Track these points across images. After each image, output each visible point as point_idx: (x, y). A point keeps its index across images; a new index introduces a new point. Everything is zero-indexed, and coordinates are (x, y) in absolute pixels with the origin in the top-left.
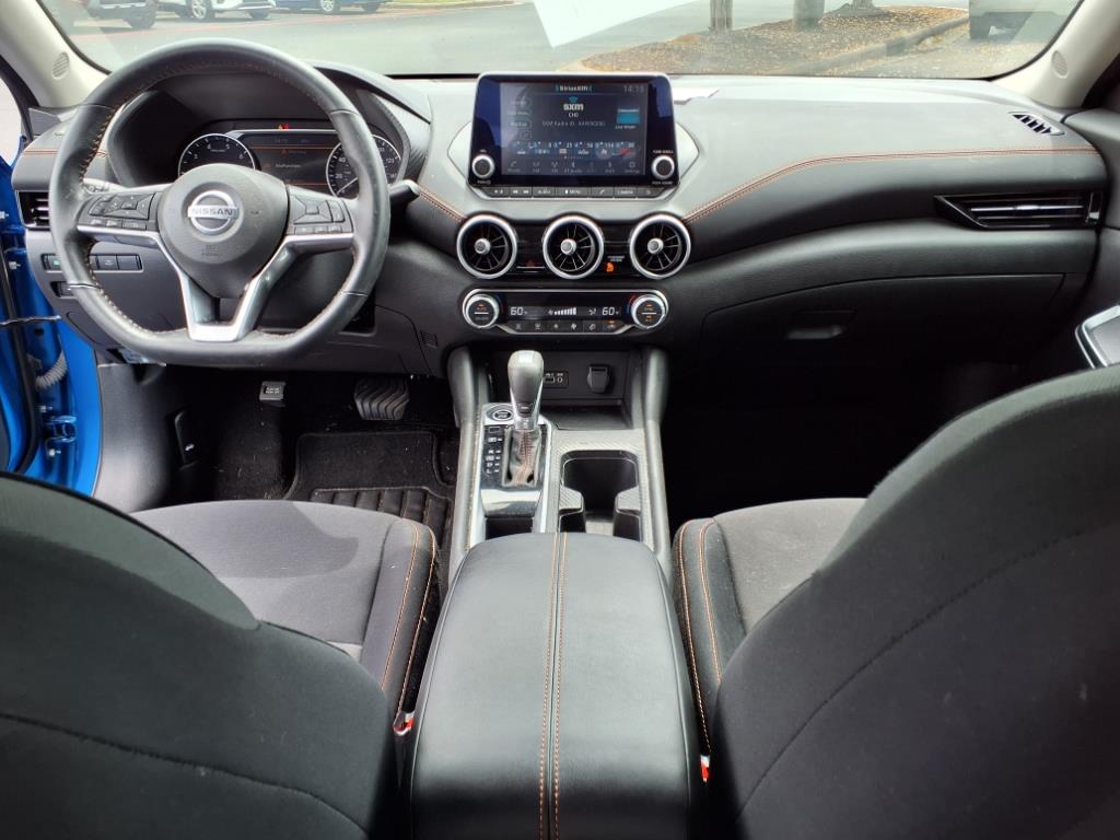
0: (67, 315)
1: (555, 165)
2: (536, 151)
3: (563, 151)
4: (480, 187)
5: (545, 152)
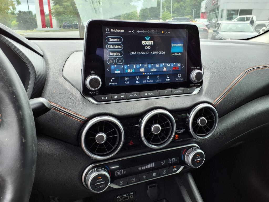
1: (138, 78)
2: (126, 71)
3: (142, 70)
4: (92, 96)
5: (131, 71)
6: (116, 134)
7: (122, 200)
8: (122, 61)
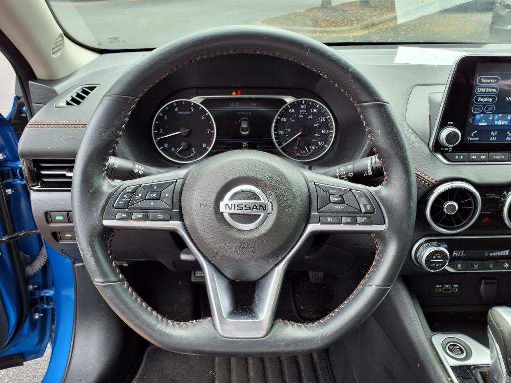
0: (62, 251)
2: (496, 123)
4: (443, 153)
5: (503, 123)
6: (471, 206)
7: (442, 290)
8: (493, 109)
